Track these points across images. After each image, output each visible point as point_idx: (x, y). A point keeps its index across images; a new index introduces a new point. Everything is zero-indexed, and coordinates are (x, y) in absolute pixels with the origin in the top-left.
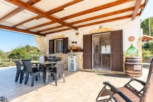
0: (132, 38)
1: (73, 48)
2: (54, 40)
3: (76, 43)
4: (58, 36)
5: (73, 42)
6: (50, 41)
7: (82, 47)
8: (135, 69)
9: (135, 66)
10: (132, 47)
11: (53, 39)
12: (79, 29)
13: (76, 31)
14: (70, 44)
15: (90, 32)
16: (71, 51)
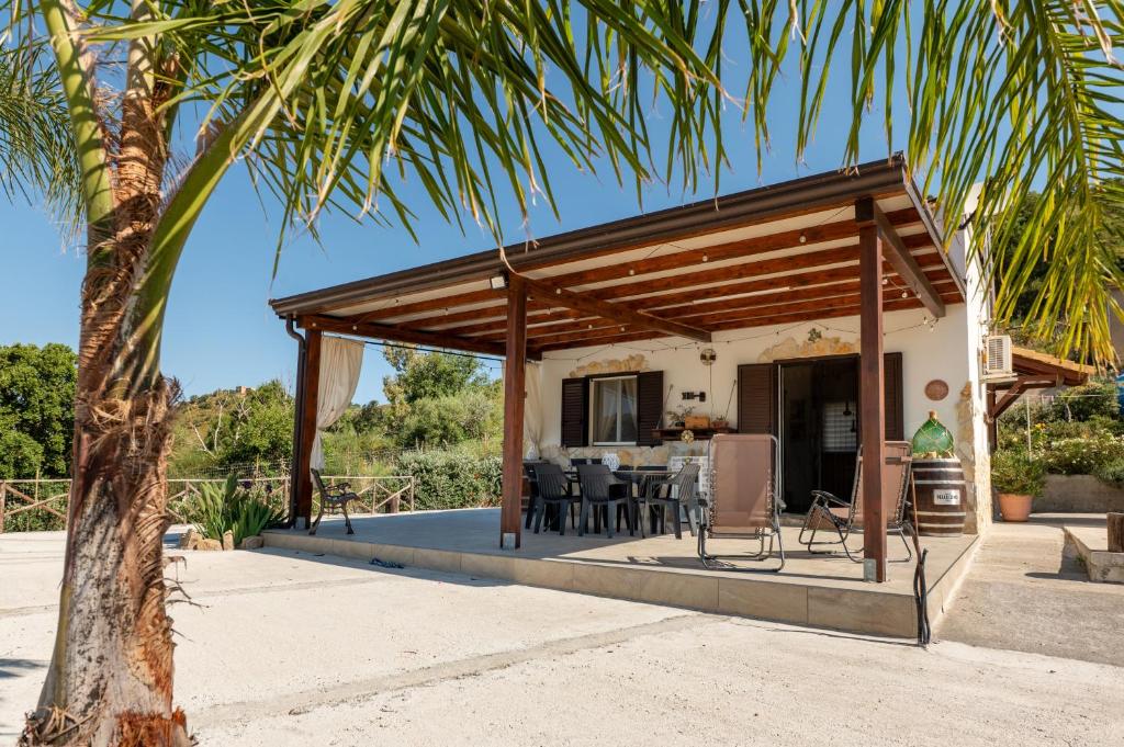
0: (938, 388)
1: (690, 423)
2: (586, 381)
3: (702, 396)
4: (611, 363)
5: (688, 396)
6: (566, 382)
7: (732, 417)
8: (937, 502)
9: (937, 492)
10: (930, 423)
11: (581, 375)
12: (715, 335)
13: (704, 346)
14: (674, 403)
15: (766, 352)
16: (687, 435)
